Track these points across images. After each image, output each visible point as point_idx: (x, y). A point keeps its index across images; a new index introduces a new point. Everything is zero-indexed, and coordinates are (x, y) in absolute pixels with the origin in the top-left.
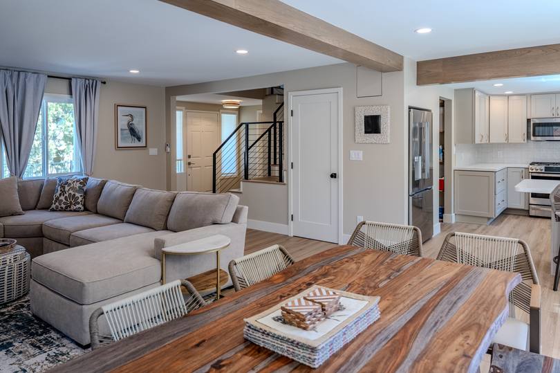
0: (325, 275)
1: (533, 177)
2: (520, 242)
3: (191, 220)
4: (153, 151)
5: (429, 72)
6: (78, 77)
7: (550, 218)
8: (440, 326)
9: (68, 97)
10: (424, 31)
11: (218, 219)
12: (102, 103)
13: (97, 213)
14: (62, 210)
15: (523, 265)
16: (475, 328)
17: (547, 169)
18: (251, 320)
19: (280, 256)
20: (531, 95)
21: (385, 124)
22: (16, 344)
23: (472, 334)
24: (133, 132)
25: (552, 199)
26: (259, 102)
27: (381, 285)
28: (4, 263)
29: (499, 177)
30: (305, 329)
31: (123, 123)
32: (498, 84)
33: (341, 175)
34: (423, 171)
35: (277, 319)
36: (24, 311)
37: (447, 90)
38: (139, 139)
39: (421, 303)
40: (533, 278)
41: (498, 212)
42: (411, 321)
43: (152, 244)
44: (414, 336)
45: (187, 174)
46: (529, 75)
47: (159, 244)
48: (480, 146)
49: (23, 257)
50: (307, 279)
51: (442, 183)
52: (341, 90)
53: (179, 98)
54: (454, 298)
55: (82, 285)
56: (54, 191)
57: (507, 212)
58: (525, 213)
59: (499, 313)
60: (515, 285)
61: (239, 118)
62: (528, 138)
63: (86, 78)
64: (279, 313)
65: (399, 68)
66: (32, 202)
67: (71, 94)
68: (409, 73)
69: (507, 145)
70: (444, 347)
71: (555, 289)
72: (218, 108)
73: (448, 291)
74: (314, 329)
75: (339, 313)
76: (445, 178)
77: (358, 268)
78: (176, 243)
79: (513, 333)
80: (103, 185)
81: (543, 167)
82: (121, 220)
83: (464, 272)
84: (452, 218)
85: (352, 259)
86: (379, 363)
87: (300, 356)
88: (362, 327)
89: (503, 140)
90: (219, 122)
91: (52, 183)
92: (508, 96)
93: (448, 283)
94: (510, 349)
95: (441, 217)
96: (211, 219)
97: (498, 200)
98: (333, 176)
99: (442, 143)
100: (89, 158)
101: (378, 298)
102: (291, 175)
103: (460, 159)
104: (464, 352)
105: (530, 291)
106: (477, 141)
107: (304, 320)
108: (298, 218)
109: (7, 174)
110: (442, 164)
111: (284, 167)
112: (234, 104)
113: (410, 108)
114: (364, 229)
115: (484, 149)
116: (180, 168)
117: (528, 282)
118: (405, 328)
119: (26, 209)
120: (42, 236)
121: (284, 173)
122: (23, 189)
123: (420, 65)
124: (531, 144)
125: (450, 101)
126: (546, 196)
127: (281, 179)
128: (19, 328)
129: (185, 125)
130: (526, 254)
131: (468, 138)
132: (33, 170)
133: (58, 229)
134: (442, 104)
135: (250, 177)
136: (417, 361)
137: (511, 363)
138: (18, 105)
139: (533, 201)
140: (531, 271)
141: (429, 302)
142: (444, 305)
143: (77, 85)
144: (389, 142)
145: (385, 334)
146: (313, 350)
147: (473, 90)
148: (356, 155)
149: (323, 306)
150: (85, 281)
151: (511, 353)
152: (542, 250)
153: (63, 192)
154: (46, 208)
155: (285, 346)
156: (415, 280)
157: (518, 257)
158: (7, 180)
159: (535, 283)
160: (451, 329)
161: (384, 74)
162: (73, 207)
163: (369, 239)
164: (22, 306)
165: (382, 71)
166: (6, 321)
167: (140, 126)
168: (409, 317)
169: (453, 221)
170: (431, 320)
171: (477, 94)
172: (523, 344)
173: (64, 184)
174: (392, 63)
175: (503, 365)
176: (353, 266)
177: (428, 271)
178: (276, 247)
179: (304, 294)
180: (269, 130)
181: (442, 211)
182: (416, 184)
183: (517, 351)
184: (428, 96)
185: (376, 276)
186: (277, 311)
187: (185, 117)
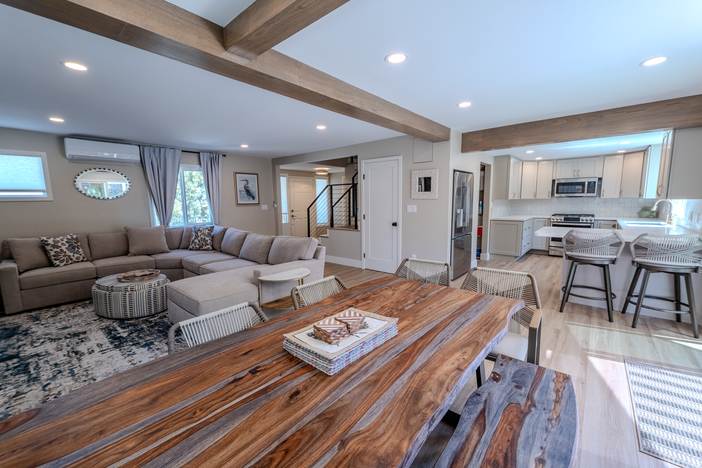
0: (364, 300)
1: (554, 225)
2: (529, 276)
3: (284, 257)
4: (264, 207)
5: (473, 141)
6: (204, 152)
7: (562, 257)
8: (445, 343)
9: (198, 166)
10: (465, 105)
11: (303, 256)
12: (224, 171)
13: (221, 251)
14: (197, 250)
15: (530, 294)
16: (473, 346)
17: (565, 219)
18: (288, 336)
19: (335, 284)
20: (557, 160)
21: (434, 184)
22: (156, 343)
23: (469, 350)
24: (248, 192)
25: (564, 242)
26: (343, 170)
27: (407, 308)
28: (150, 286)
29: (525, 225)
30: (330, 343)
31: (241, 186)
32: (530, 151)
33: (400, 224)
34: (464, 220)
35: (309, 335)
36: (166, 320)
37: (488, 156)
38: (253, 198)
39: (435, 324)
40: (536, 303)
41: (524, 252)
42: (422, 338)
43: (251, 275)
44: (420, 350)
45: (290, 224)
46: (556, 141)
47: (257, 274)
48: (513, 202)
49: (164, 282)
50: (349, 303)
51: (480, 231)
52: (400, 158)
53: (282, 167)
54: (463, 320)
55: (198, 303)
56: (190, 236)
57: (531, 252)
58: (546, 253)
59: (498, 332)
60: (517, 310)
61: (329, 181)
62: (553, 194)
63: (211, 152)
64: (312, 331)
65: (447, 139)
66: (176, 244)
67: (200, 164)
68: (455, 142)
69: (535, 201)
70: (443, 360)
71: (561, 311)
72: (312, 175)
73: (460, 313)
74: (337, 344)
75: (363, 331)
76: (483, 227)
77: (393, 294)
78: (269, 273)
79: (515, 346)
80: (224, 231)
81: (563, 218)
82: (237, 256)
83: (479, 298)
84: (487, 256)
85: (390, 287)
86: (384, 373)
87: (320, 365)
88: (380, 341)
89: (532, 197)
90: (314, 185)
91: (189, 231)
92: (538, 161)
93: (461, 307)
94: (511, 359)
95: (478, 256)
96: (297, 256)
97: (524, 243)
98: (395, 224)
99: (482, 198)
100: (217, 212)
101: (397, 319)
102: (363, 224)
103: (495, 211)
104: (459, 365)
105: (532, 313)
106: (511, 197)
107: (329, 336)
108: (368, 256)
109: (158, 224)
110: (481, 215)
111: (359, 218)
112: (324, 171)
113: (455, 171)
114: (407, 264)
115: (518, 203)
116: (285, 219)
117: (534, 307)
118: (415, 343)
119: (172, 248)
120: (183, 268)
121: (359, 223)
122: (169, 235)
123: (465, 136)
124: (555, 199)
125: (489, 166)
126: (559, 240)
127: (356, 227)
128: (159, 331)
129: (288, 187)
130: (533, 285)
131: (503, 194)
132: (177, 221)
133: (192, 263)
134: (483, 168)
135: (335, 226)
136: (416, 372)
137: (509, 370)
138: (161, 173)
139: (552, 244)
140: (536, 298)
141: (442, 322)
142: (453, 326)
143: (205, 158)
144: (437, 198)
145: (397, 348)
146: (330, 361)
147: (509, 157)
148: (412, 208)
149: (348, 326)
150: (200, 300)
151: (511, 362)
152: (554, 281)
153: (197, 237)
154: (186, 248)
155: (311, 357)
156: (435, 305)
157: (526, 287)
158: (157, 228)
159: (538, 308)
160: (453, 345)
161: (435, 144)
162: (204, 248)
163: (411, 272)
164: (165, 317)
165: (433, 141)
166: (152, 327)
167: (253, 188)
168: (421, 334)
169: (488, 259)
170: (439, 337)
171: (512, 160)
172: (522, 355)
173: (197, 231)
174: (439, 134)
175: (502, 372)
176: (390, 292)
177: (450, 297)
178: (333, 277)
179: (336, 316)
180: (349, 190)
181: (479, 251)
182: (458, 230)
183: (516, 360)
184: (471, 162)
185: (405, 301)
186: (310, 329)
187: (288, 181)
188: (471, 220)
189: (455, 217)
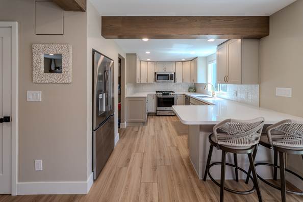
1: (158, 98)
5: (111, 26)
17: (163, 94)
32: (148, 52)
33: (15, 118)
51: (120, 106)
52: (15, 24)
58: (155, 114)
62: (155, 81)
69: (147, 84)
76: (121, 103)
84: (125, 125)
92: (148, 62)
95: (119, 125)
103: (129, 92)
106: (137, 82)
110: (120, 94)
113: (94, 51)
123: (105, 19)
124: (157, 83)
125: (124, 59)
131: (133, 80)
134: (120, 60)
139: (158, 109)
144: (70, 81)
147: (135, 55)
148: (35, 96)
161: (66, 13)
169: (126, 127)
181: (120, 121)
188: (113, 99)
189: (96, 103)
